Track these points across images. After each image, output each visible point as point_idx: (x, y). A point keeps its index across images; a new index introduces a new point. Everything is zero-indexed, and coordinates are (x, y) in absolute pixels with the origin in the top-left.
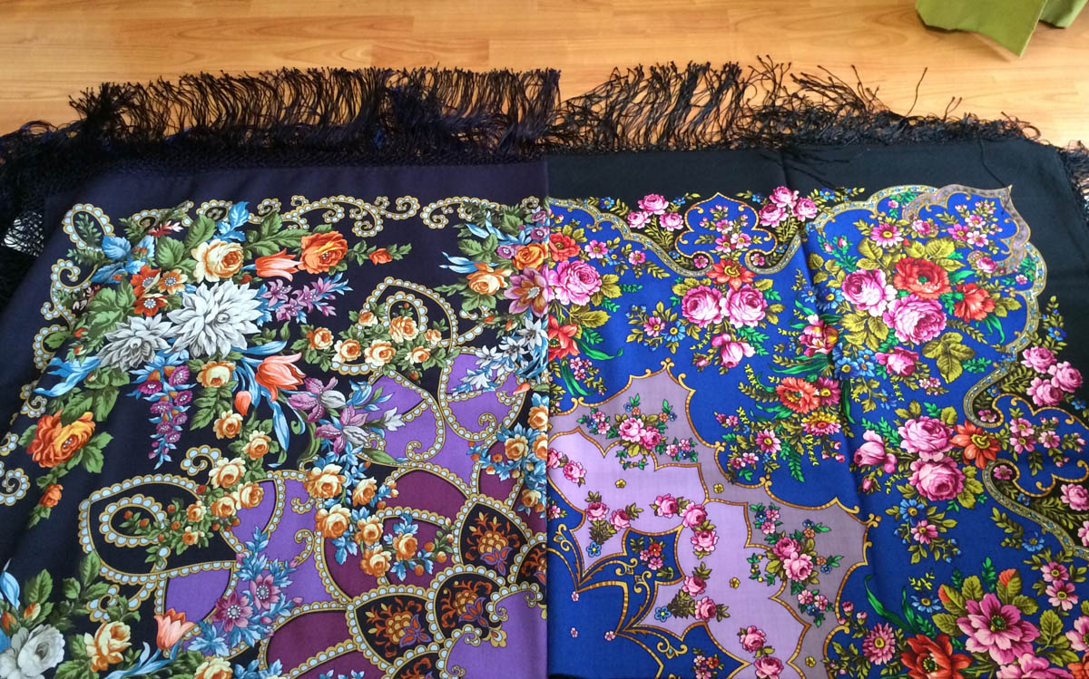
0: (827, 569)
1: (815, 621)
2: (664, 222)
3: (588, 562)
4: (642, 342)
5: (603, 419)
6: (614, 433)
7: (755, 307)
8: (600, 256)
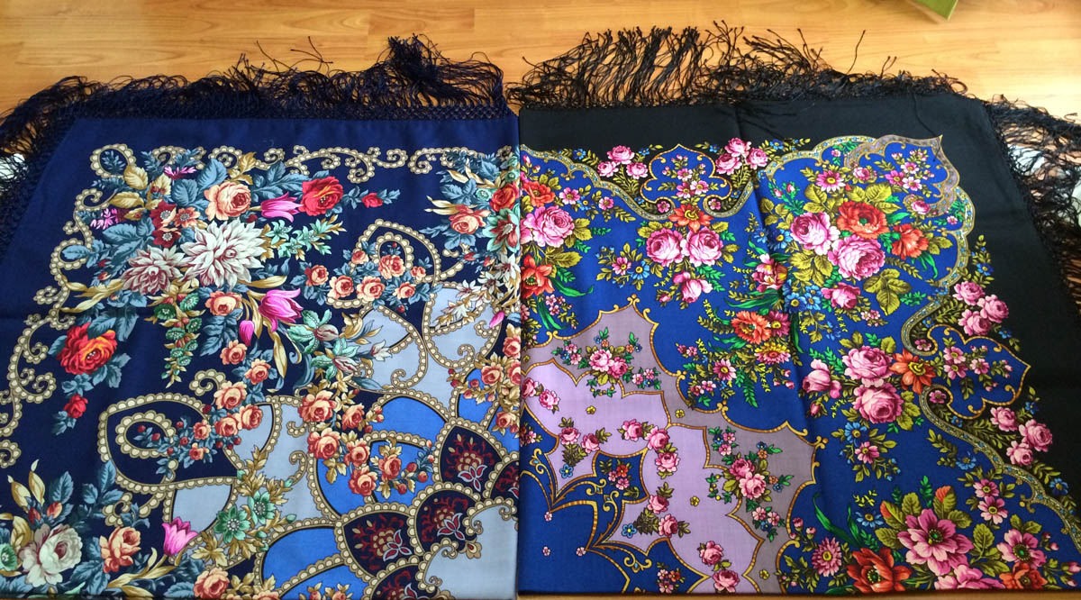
0: (779, 488)
1: (768, 536)
2: (631, 171)
3: (561, 483)
4: (611, 280)
5: (575, 351)
6: (585, 363)
7: (712, 247)
8: (573, 203)
